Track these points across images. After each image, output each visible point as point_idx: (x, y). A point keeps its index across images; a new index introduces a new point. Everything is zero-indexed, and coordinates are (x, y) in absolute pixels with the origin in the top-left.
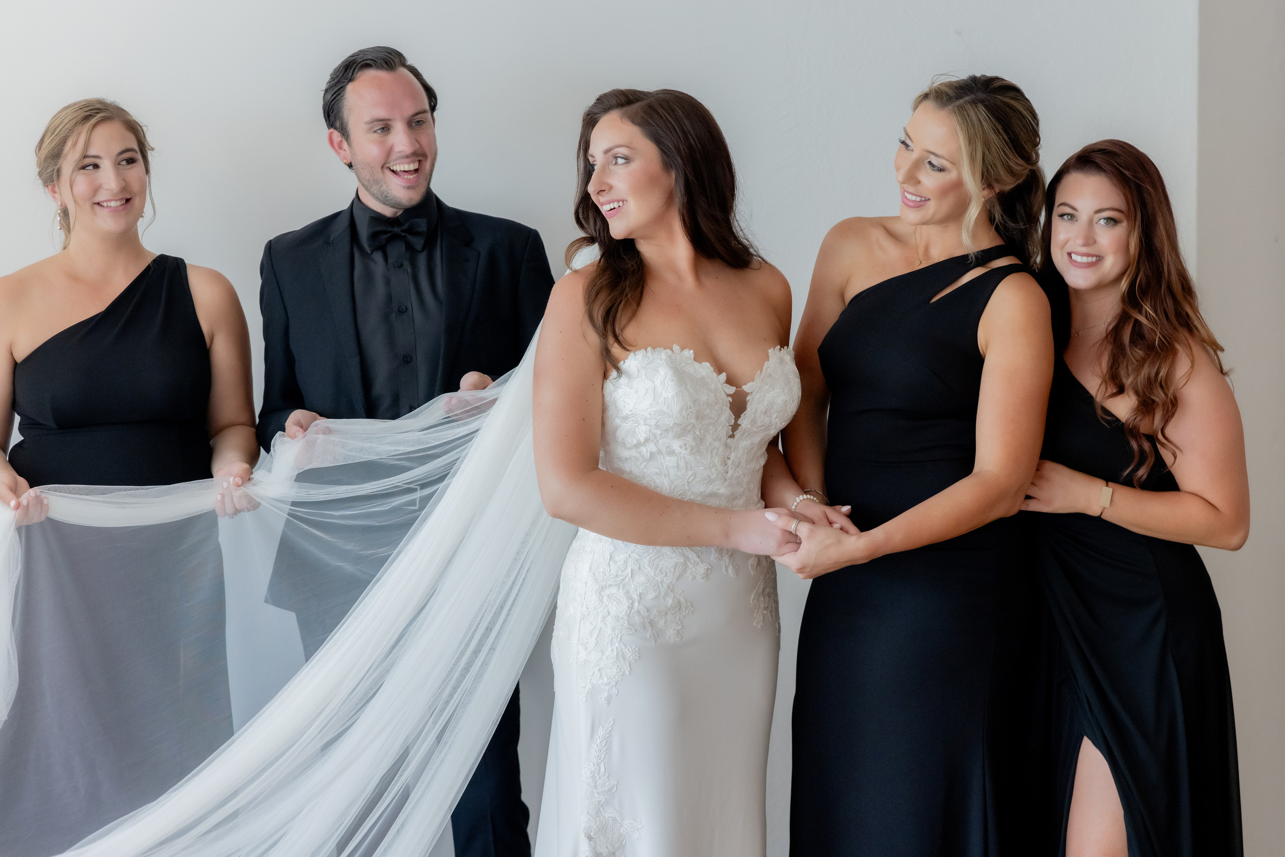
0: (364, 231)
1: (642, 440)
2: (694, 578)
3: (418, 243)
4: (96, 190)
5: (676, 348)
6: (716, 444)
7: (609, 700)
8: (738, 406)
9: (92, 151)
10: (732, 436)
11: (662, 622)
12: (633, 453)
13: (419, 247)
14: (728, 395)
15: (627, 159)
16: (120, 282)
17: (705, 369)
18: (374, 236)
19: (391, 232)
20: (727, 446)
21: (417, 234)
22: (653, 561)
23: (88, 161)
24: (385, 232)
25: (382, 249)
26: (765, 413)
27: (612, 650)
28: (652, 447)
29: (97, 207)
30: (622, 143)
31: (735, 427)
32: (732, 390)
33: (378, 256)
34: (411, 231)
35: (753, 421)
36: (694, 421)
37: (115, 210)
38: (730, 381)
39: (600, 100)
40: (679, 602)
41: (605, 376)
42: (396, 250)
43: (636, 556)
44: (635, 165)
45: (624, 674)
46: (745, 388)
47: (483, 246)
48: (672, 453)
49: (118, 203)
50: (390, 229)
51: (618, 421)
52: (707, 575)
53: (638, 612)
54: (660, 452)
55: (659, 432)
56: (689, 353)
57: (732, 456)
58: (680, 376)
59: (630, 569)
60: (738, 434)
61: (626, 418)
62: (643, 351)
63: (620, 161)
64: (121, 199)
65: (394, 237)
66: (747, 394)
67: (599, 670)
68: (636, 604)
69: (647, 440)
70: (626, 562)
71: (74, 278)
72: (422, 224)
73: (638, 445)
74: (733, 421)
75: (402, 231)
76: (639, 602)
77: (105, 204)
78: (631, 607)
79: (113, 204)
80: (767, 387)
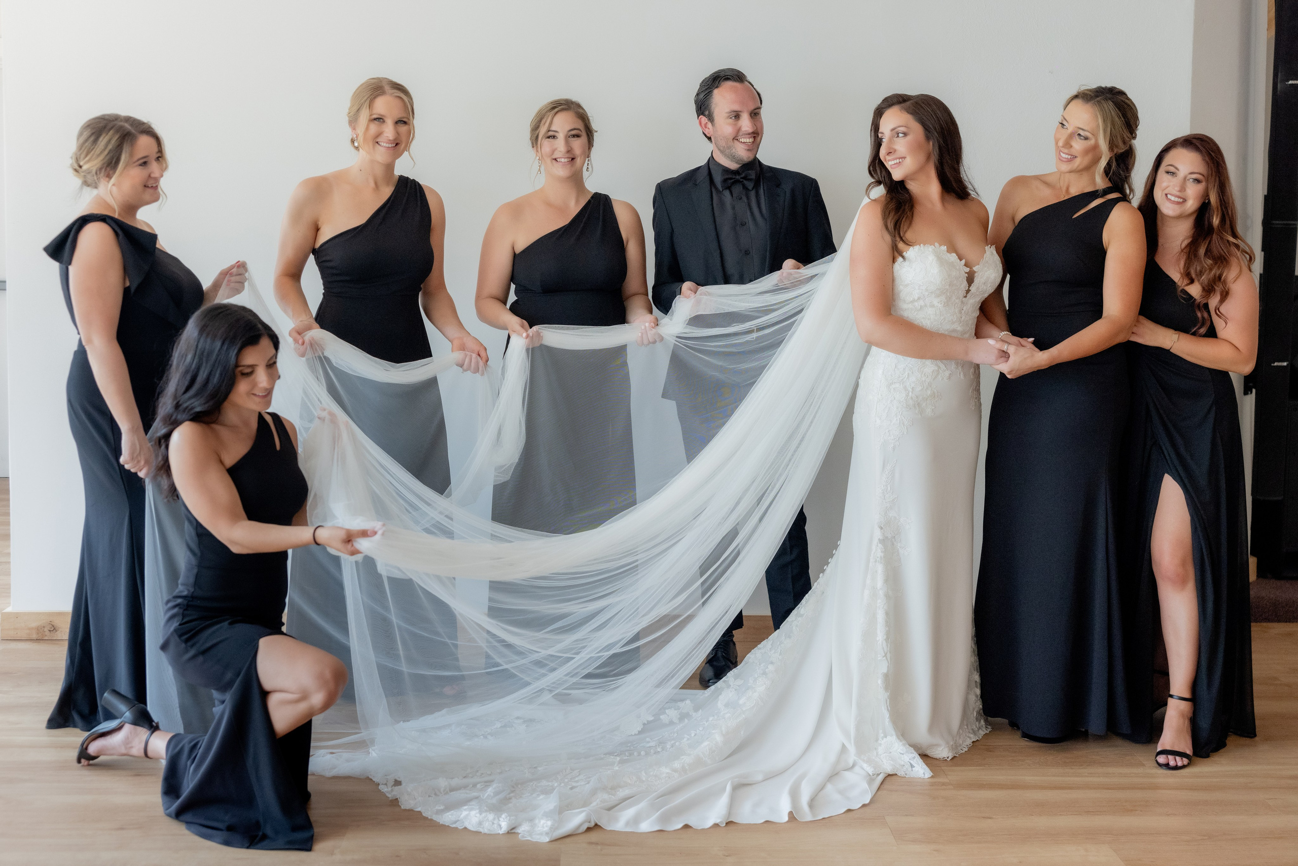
0: (718, 179)
1: (916, 298)
2: (943, 379)
3: (750, 185)
4: (553, 151)
5: (937, 244)
6: (957, 301)
7: (894, 449)
8: (970, 280)
9: (553, 128)
10: (965, 297)
11: (924, 404)
12: (910, 306)
13: (750, 188)
14: (966, 273)
15: (905, 134)
16: (574, 208)
17: (953, 257)
18: (725, 181)
19: (733, 179)
20: (962, 302)
21: (750, 180)
22: (921, 368)
23: (551, 133)
24: (731, 179)
25: (729, 188)
26: (984, 283)
27: (897, 420)
28: (921, 303)
29: (554, 161)
30: (901, 124)
31: (968, 291)
32: (967, 270)
33: (727, 193)
34: (745, 178)
35: (978, 288)
36: (948, 287)
37: (564, 164)
38: (966, 265)
39: (886, 100)
40: (934, 393)
41: (894, 260)
42: (737, 189)
43: (911, 365)
44: (909, 138)
45: (903, 434)
46: (975, 269)
47: (787, 187)
48: (932, 306)
49: (566, 160)
50: (734, 177)
51: (901, 287)
52: (949, 378)
53: (912, 398)
54: (926, 306)
55: (927, 293)
56: (944, 248)
57: (965, 308)
58: (940, 260)
59: (907, 373)
60: (969, 295)
61: (907, 285)
62: (918, 246)
63: (901, 135)
64: (568, 158)
65: (737, 182)
66: (975, 272)
67: (889, 431)
68: (911, 393)
69: (919, 298)
70: (904, 369)
71: (549, 204)
72: (753, 175)
73: (912, 302)
74: (967, 288)
75: (741, 178)
76: (912, 393)
77: (558, 160)
78: (907, 396)
79: (563, 160)
80: (986, 268)
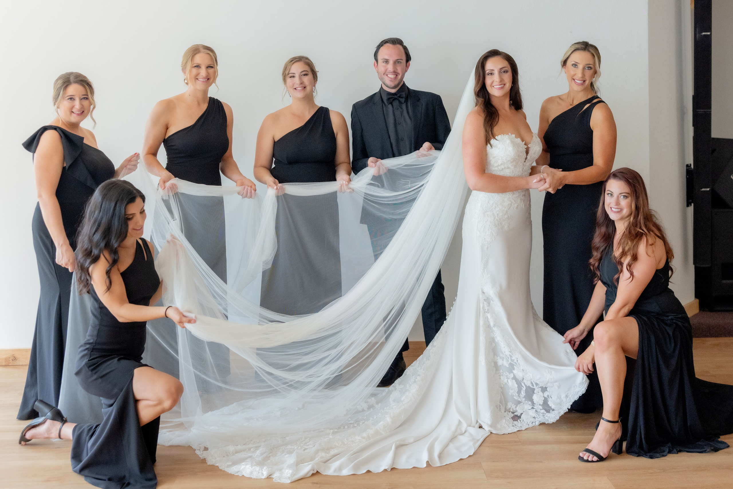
0: (385, 98)
1: (500, 164)
2: (513, 208)
3: (403, 100)
4: (293, 84)
5: (510, 134)
6: (521, 164)
7: (487, 248)
9: (293, 72)
10: (525, 162)
11: (504, 223)
12: (496, 169)
13: (403, 102)
14: (525, 148)
15: (507, 71)
16: (308, 116)
17: (519, 140)
18: (389, 99)
19: (394, 98)
20: (523, 165)
21: (402, 98)
22: (502, 203)
23: (292, 75)
24: (392, 98)
25: (391, 103)
26: (534, 154)
27: (489, 232)
28: (503, 167)
29: (295, 90)
31: (526, 158)
32: (526, 147)
33: (390, 106)
34: (399, 97)
35: (531, 157)
36: (517, 157)
37: (300, 91)
38: (525, 144)
40: (509, 217)
41: (487, 144)
42: (396, 103)
43: (496, 202)
45: (493, 240)
46: (529, 146)
47: (423, 101)
48: (508, 168)
49: (301, 88)
50: (393, 97)
51: (491, 158)
52: (517, 208)
53: (497, 220)
54: (505, 168)
55: (506, 161)
56: (514, 136)
57: (524, 168)
58: (513, 142)
59: (494, 206)
60: (526, 161)
61: (494, 157)
62: (500, 135)
65: (395, 99)
66: (529, 148)
67: (485, 239)
68: (496, 217)
69: (501, 164)
70: (493, 204)
71: (294, 115)
72: (404, 95)
73: (499, 166)
74: (526, 157)
75: (397, 97)
77: (297, 89)
78: (494, 219)
79: (299, 89)
80: (534, 145)
